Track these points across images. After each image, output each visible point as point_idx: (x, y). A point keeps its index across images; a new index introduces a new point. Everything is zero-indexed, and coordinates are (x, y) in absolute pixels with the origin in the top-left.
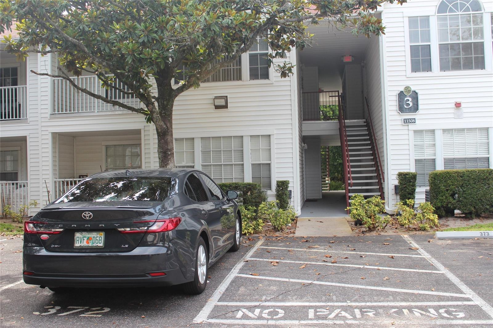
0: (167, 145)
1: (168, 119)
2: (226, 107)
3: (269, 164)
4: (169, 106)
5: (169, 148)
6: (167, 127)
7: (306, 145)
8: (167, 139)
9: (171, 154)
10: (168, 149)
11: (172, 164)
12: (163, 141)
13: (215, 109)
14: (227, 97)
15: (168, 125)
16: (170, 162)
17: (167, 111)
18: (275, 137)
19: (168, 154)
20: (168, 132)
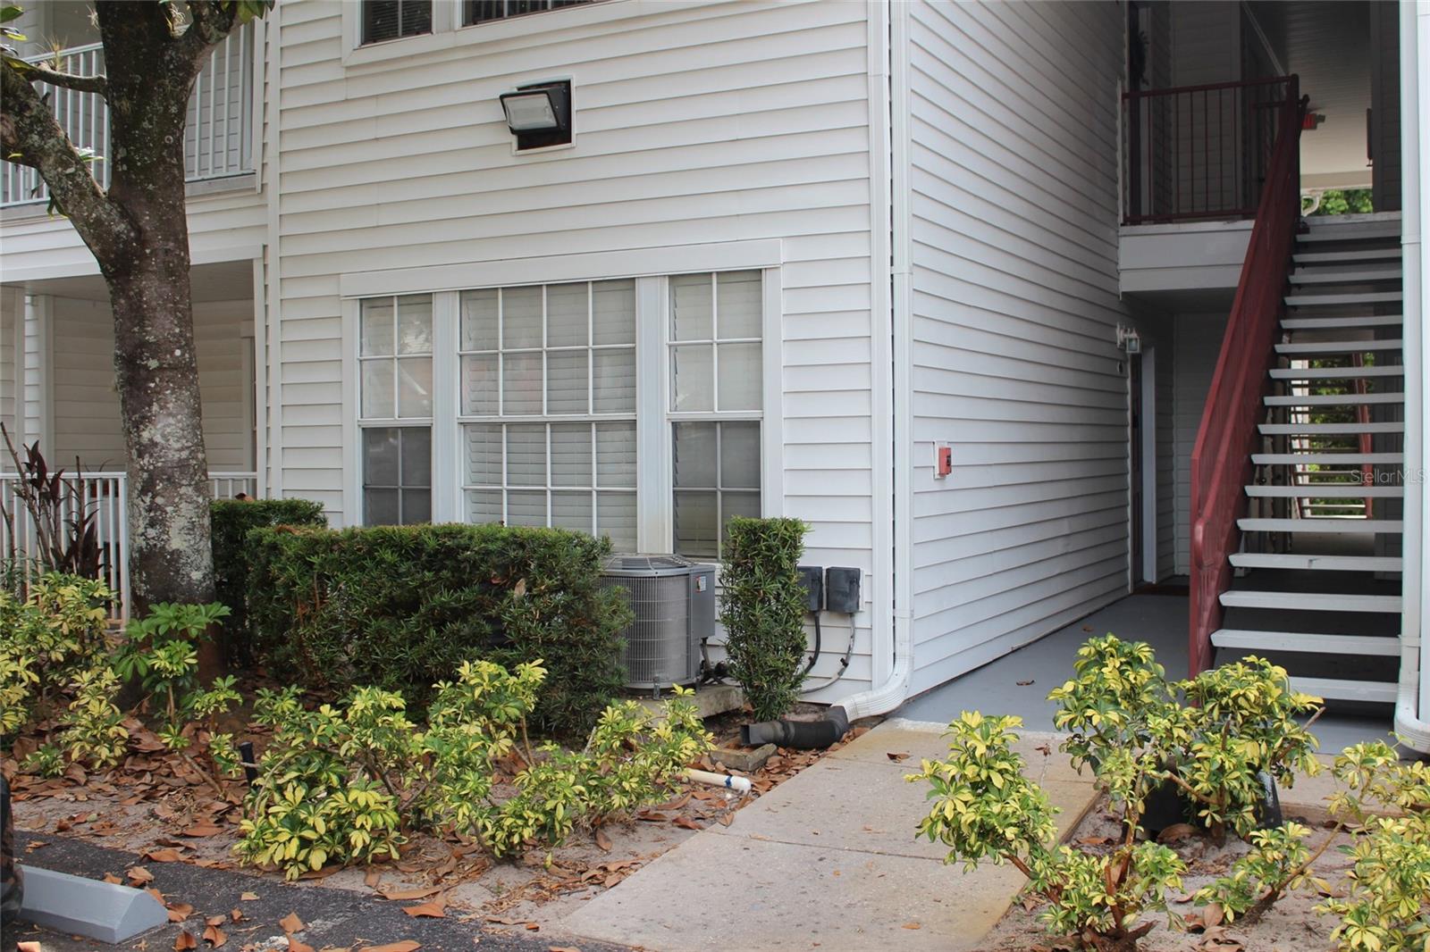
0: (142, 327)
1: (144, 190)
2: (559, 133)
3: (755, 426)
4: (146, 125)
5: (151, 339)
6: (140, 231)
7: (1134, 335)
8: (140, 294)
9: (160, 368)
10: (144, 344)
11: (171, 420)
12: (122, 301)
13: (521, 147)
14: (568, 83)
15: (146, 220)
16: (155, 407)
17: (137, 151)
18: (784, 278)
19: (146, 367)
20: (143, 257)
